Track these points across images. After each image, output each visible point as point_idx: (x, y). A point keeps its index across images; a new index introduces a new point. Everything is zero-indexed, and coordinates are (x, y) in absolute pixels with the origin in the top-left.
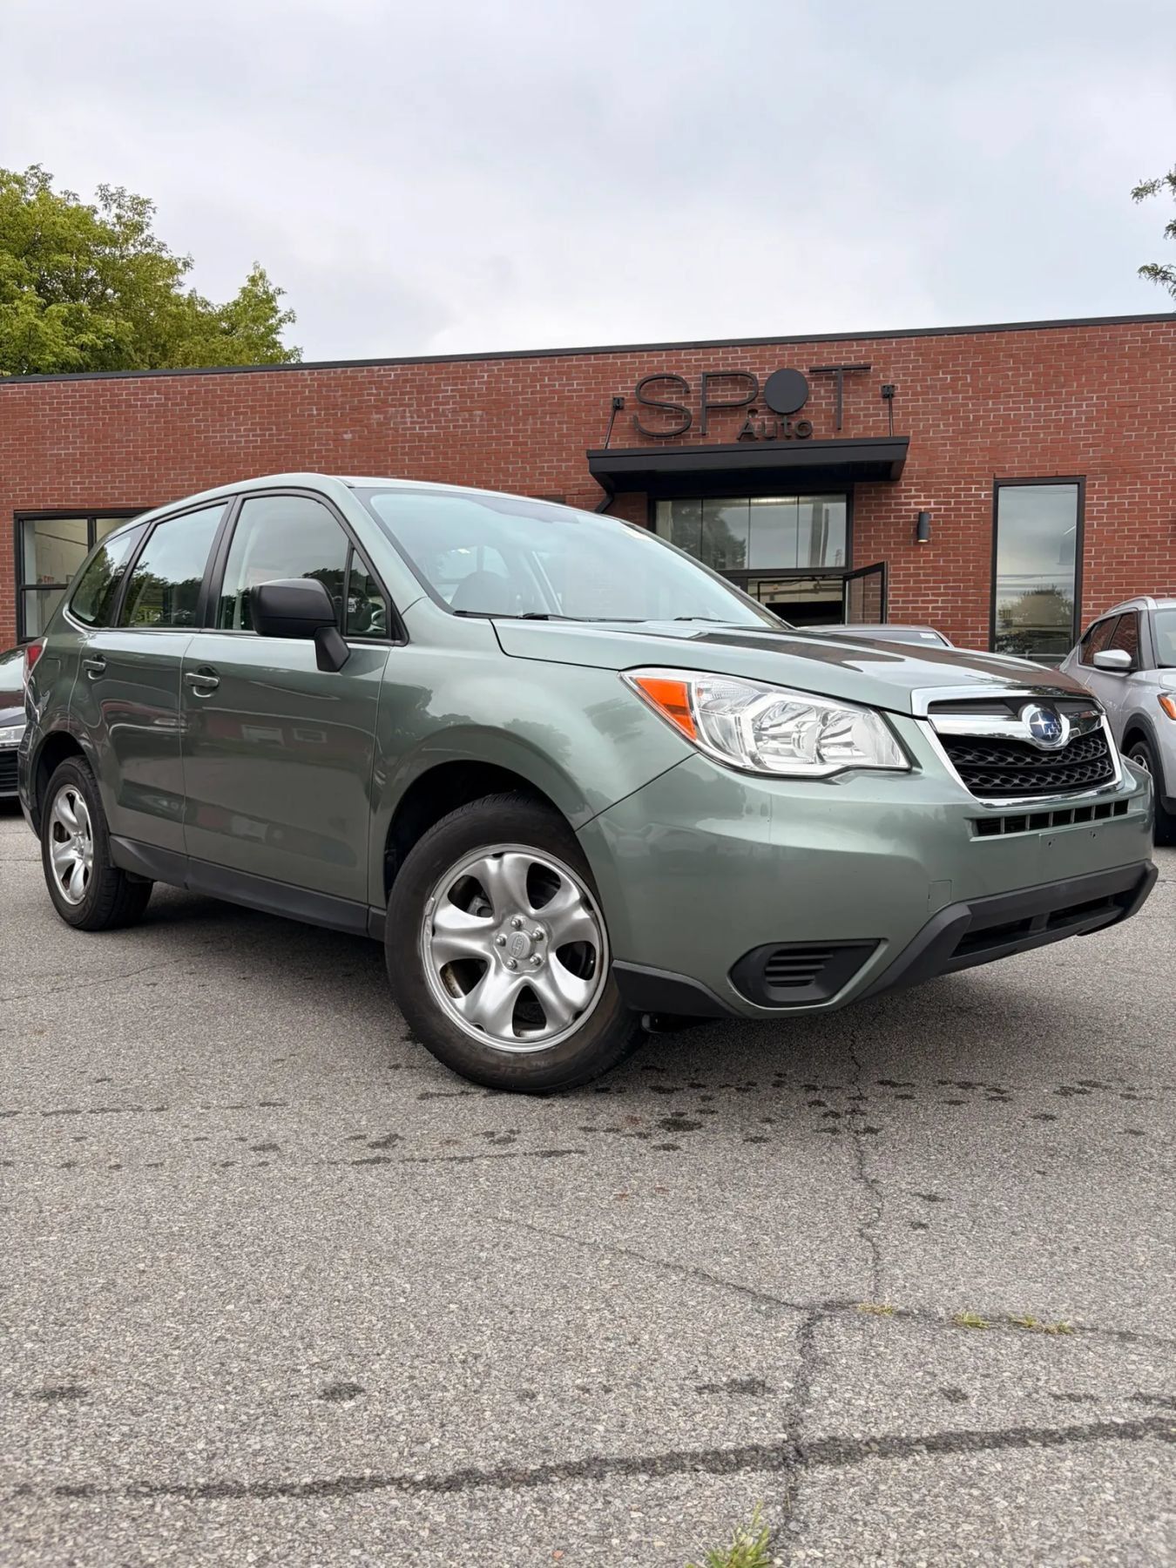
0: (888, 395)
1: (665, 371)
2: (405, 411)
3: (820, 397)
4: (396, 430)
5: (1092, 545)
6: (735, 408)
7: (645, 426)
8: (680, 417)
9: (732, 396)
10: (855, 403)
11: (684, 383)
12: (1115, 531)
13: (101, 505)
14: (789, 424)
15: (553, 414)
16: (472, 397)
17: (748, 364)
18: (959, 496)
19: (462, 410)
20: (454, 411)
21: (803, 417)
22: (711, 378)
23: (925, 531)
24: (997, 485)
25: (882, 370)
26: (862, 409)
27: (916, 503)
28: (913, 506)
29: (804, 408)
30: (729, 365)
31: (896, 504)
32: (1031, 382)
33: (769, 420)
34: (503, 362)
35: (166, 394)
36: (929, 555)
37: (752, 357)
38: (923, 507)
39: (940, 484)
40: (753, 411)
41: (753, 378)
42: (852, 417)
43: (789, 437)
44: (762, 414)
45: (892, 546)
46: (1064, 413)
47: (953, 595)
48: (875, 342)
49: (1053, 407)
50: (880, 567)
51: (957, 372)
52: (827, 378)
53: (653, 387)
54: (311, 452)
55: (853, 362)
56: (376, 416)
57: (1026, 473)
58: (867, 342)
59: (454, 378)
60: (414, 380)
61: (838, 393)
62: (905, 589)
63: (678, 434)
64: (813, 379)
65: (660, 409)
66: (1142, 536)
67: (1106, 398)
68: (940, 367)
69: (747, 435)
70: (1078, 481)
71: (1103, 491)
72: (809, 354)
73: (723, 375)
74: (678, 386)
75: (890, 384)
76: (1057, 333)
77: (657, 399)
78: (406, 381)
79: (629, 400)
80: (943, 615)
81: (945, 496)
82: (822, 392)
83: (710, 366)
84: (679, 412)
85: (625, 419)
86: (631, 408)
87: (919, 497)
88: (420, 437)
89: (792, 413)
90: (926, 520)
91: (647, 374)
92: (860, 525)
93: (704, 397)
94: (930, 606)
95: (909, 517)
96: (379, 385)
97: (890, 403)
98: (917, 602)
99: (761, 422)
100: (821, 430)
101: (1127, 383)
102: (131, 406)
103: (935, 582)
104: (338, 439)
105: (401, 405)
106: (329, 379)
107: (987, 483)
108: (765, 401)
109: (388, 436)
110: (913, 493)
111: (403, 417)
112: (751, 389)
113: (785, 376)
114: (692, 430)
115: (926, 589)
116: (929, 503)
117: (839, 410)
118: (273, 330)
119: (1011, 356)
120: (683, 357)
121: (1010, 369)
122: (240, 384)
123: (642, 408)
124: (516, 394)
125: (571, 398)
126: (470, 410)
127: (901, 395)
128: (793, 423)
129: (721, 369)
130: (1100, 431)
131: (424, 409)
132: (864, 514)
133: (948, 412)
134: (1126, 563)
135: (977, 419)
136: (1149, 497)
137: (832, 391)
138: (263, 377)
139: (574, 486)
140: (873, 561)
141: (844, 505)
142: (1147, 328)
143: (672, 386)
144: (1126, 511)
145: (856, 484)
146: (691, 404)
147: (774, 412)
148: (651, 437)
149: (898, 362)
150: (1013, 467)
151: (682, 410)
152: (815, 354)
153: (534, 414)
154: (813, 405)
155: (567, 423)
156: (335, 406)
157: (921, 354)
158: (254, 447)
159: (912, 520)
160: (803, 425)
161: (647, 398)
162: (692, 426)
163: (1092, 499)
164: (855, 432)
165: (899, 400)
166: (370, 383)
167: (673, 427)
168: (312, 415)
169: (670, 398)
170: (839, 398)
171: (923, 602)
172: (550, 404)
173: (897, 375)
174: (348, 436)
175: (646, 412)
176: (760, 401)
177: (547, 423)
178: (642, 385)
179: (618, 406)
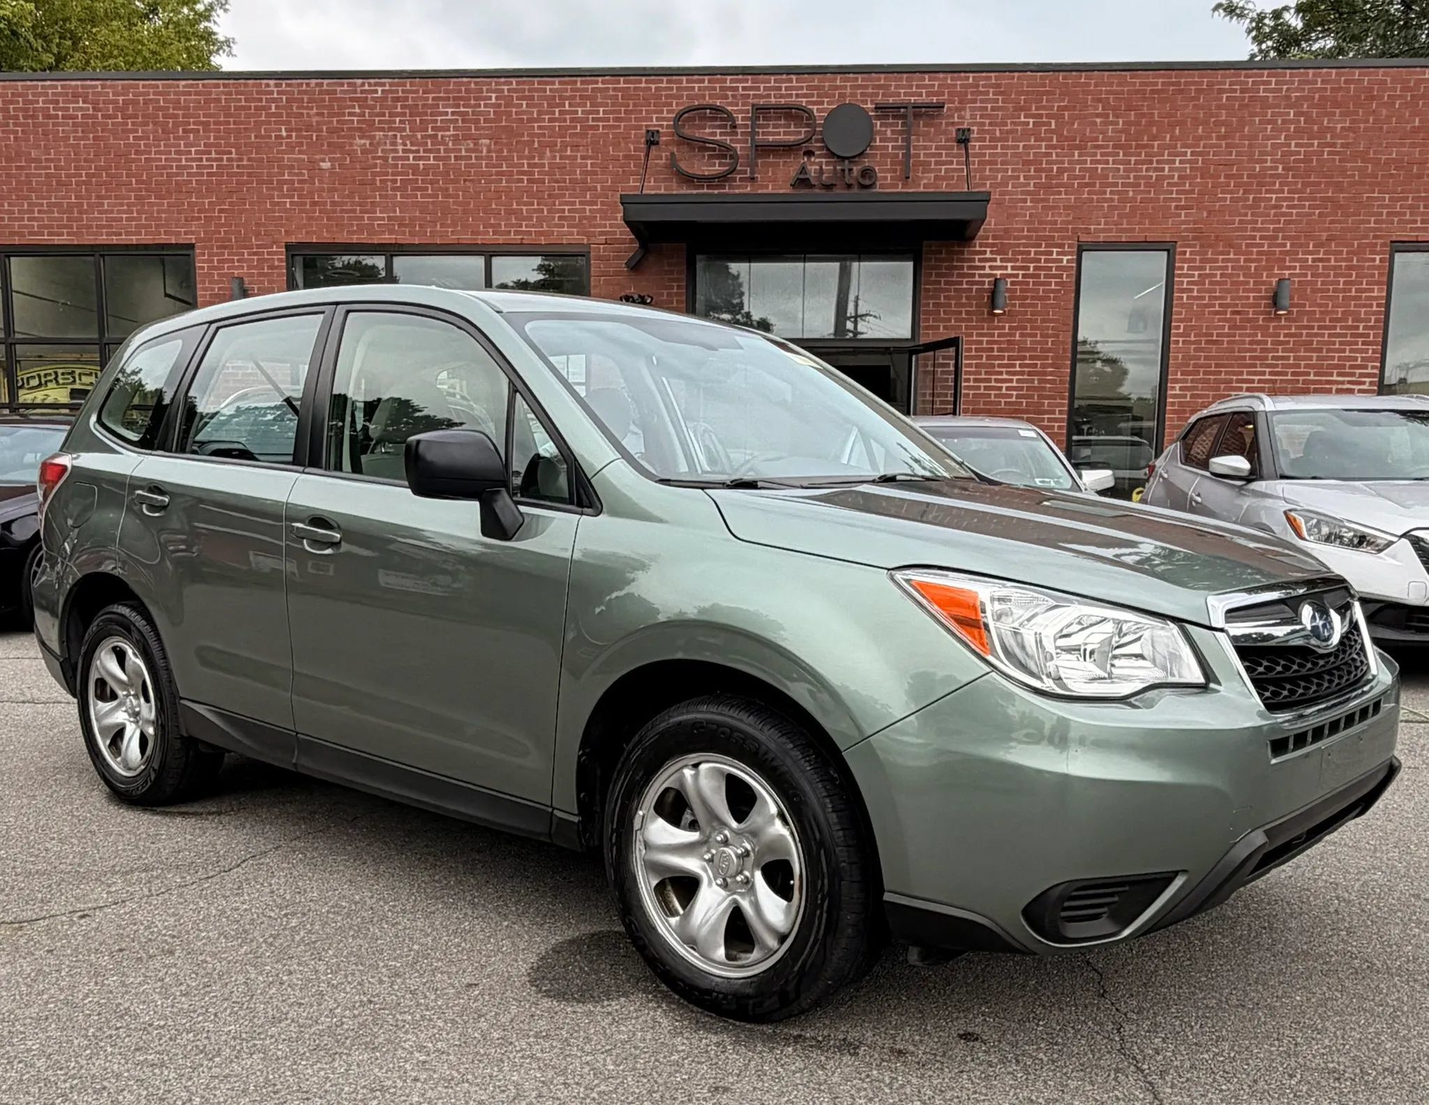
0: (963, 140)
1: (708, 101)
2: (395, 136)
3: (887, 137)
4: (385, 159)
5: (1181, 321)
6: (788, 149)
7: (683, 166)
8: (725, 157)
9: (785, 133)
10: (925, 148)
11: (730, 117)
12: (1206, 306)
13: (16, 240)
14: (850, 170)
15: (575, 147)
16: (477, 122)
17: (805, 96)
18: (1039, 261)
19: (467, 137)
20: (456, 139)
21: (867, 162)
22: (761, 112)
23: (1000, 300)
24: (1080, 250)
25: (957, 110)
26: (933, 155)
27: (991, 268)
28: (987, 271)
29: (868, 151)
30: (782, 96)
31: (970, 268)
32: (1121, 131)
33: (827, 164)
34: (514, 80)
35: (95, 104)
36: (1004, 328)
37: (808, 88)
38: (998, 272)
39: (1019, 245)
40: (809, 153)
41: (810, 112)
42: (923, 163)
43: (849, 186)
44: (820, 156)
45: (964, 316)
46: (1156, 170)
47: (1029, 374)
48: (949, 75)
49: (1143, 162)
50: (954, 342)
51: (1041, 116)
52: (894, 117)
53: (693, 119)
54: (281, 183)
55: (924, 99)
56: (358, 141)
57: (1112, 236)
58: (941, 75)
59: (455, 99)
60: (406, 99)
61: (907, 134)
62: (977, 365)
63: (723, 178)
64: (878, 118)
65: (701, 146)
66: (1233, 313)
67: (1200, 154)
68: (1022, 109)
69: (802, 182)
70: (1169, 248)
71: (1194, 260)
72: (874, 87)
73: (777, 108)
74: (722, 119)
75: (965, 126)
76: (1150, 77)
77: (698, 134)
78: (397, 99)
79: (665, 134)
80: (1018, 396)
81: (1023, 260)
82: (889, 133)
83: (760, 96)
84: (723, 151)
85: (660, 158)
86: (667, 144)
87: (995, 260)
88: (415, 168)
89: (854, 157)
90: (1002, 287)
91: (685, 103)
92: (927, 290)
93: (753, 134)
94: (1004, 385)
95: (983, 283)
96: (362, 102)
97: (966, 149)
98: (989, 380)
99: (818, 166)
100: (887, 181)
101: (1224, 138)
102: (49, 117)
103: (1009, 358)
104: (313, 166)
105: (390, 129)
106: (300, 92)
107: (1070, 246)
108: (823, 141)
109: (375, 166)
110: (988, 255)
111: (394, 144)
112: (808, 125)
113: (845, 113)
114: (740, 172)
115: (1000, 366)
116: (1006, 268)
117: (907, 156)
118: (206, 15)
119: (1100, 100)
120: (728, 84)
121: (1098, 115)
122: (189, 94)
123: (679, 144)
124: (530, 120)
125: (596, 128)
126: (476, 140)
127: (978, 140)
128: (855, 168)
129: (773, 100)
130: (1192, 192)
131: (419, 135)
132: (933, 278)
133: (1027, 163)
134: (1215, 342)
135: (1061, 171)
136: (1242, 268)
137: (900, 133)
138: (217, 86)
139: (601, 233)
140: (943, 334)
141: (911, 264)
142: (1247, 76)
143: (715, 119)
144: (1218, 283)
145: (925, 243)
146: (738, 141)
147: (832, 154)
148: (688, 179)
149: (974, 101)
150: (1099, 229)
151: (728, 149)
152: (879, 87)
153: (552, 146)
154: (877, 148)
155: (591, 158)
156: (309, 127)
157: (1001, 93)
158: (209, 174)
159: (986, 286)
160: (867, 173)
161: (687, 131)
162: (739, 168)
163: (1183, 268)
164: (924, 183)
165: (975, 145)
166: (351, 99)
167: (717, 168)
168: (280, 137)
169: (712, 132)
170: (907, 140)
171: (997, 381)
172: (572, 135)
173: (973, 117)
174: (326, 165)
175: (686, 148)
176: (817, 141)
177: (568, 157)
178: (679, 116)
179: (652, 141)
